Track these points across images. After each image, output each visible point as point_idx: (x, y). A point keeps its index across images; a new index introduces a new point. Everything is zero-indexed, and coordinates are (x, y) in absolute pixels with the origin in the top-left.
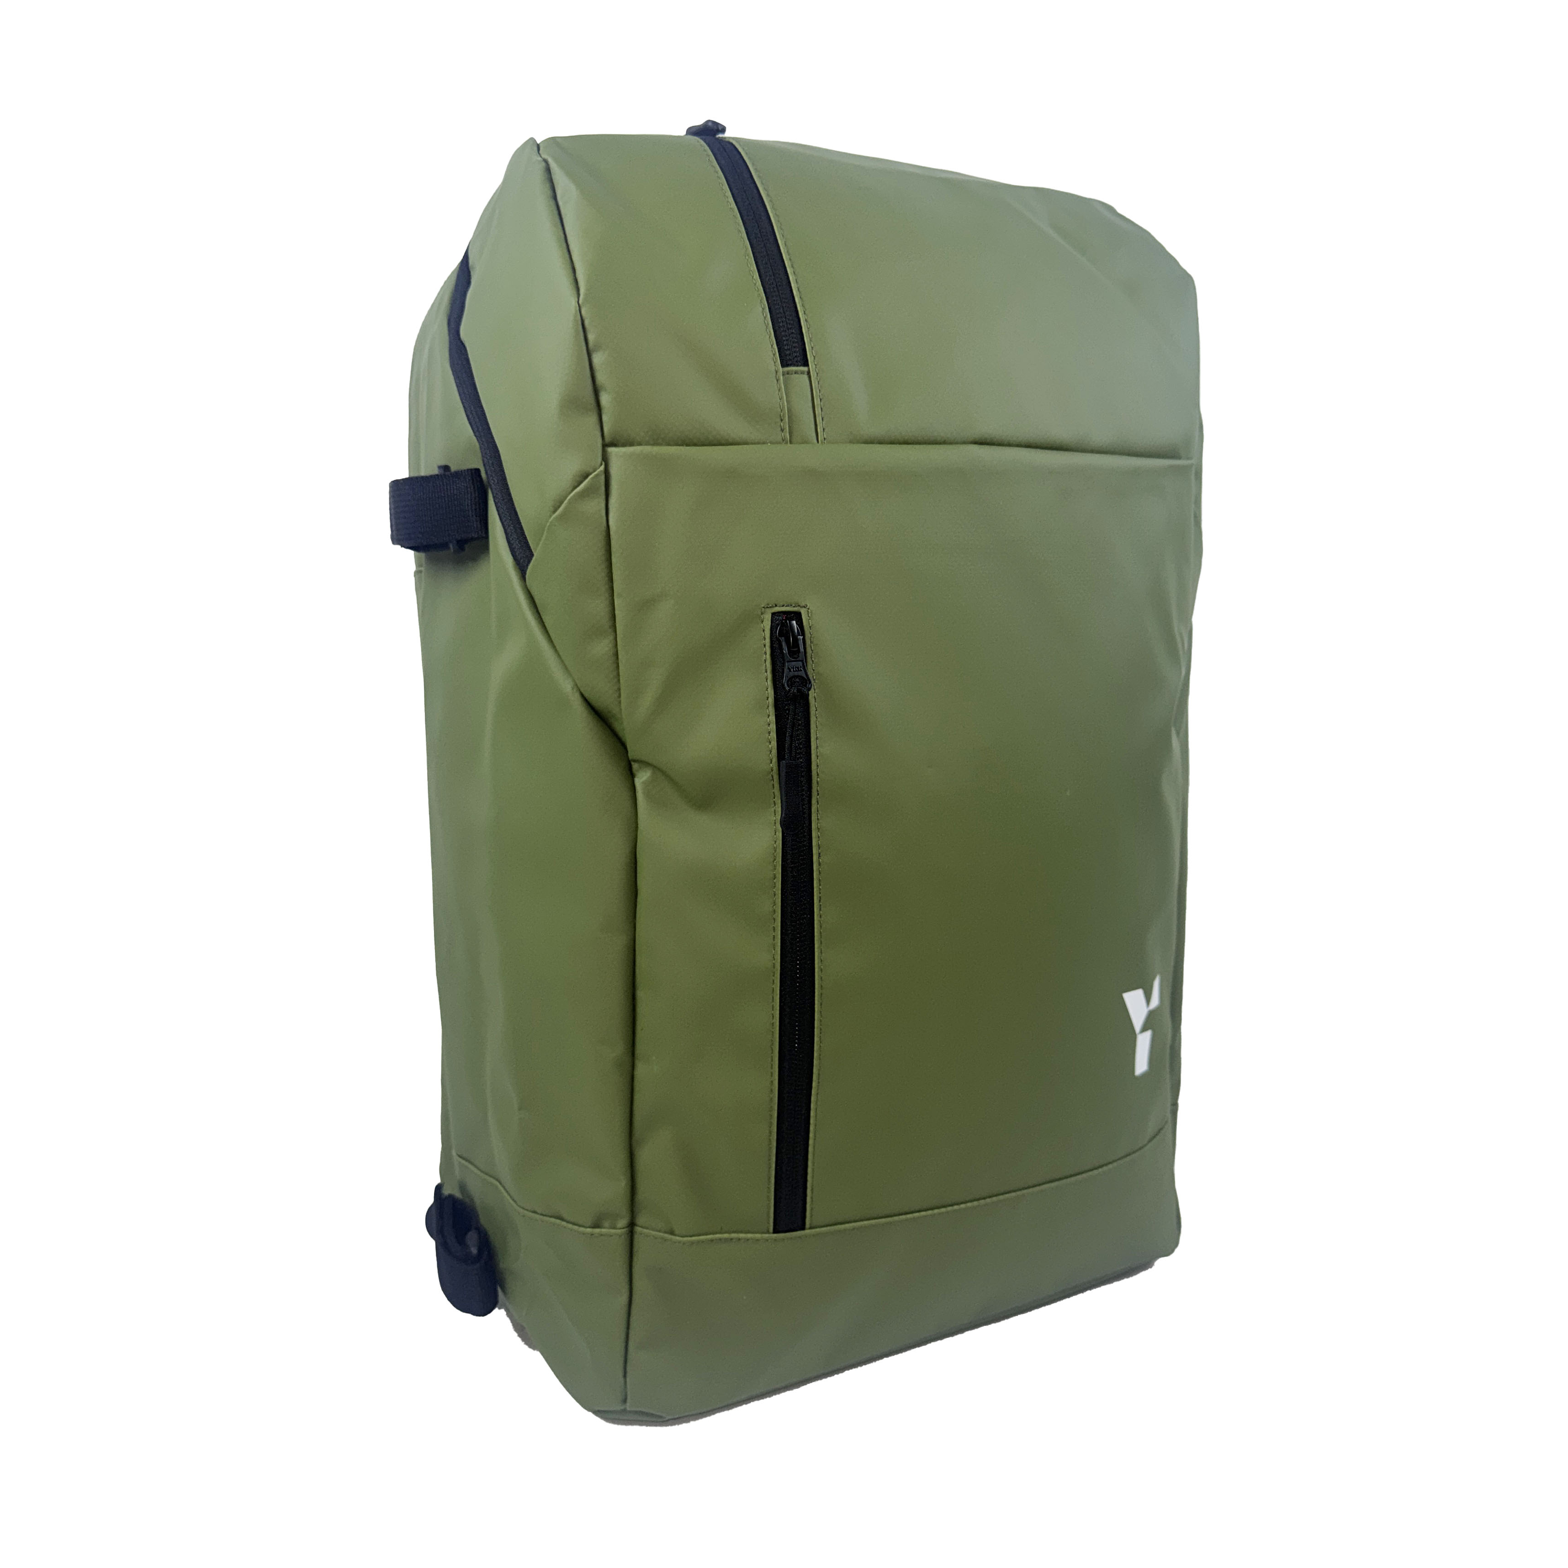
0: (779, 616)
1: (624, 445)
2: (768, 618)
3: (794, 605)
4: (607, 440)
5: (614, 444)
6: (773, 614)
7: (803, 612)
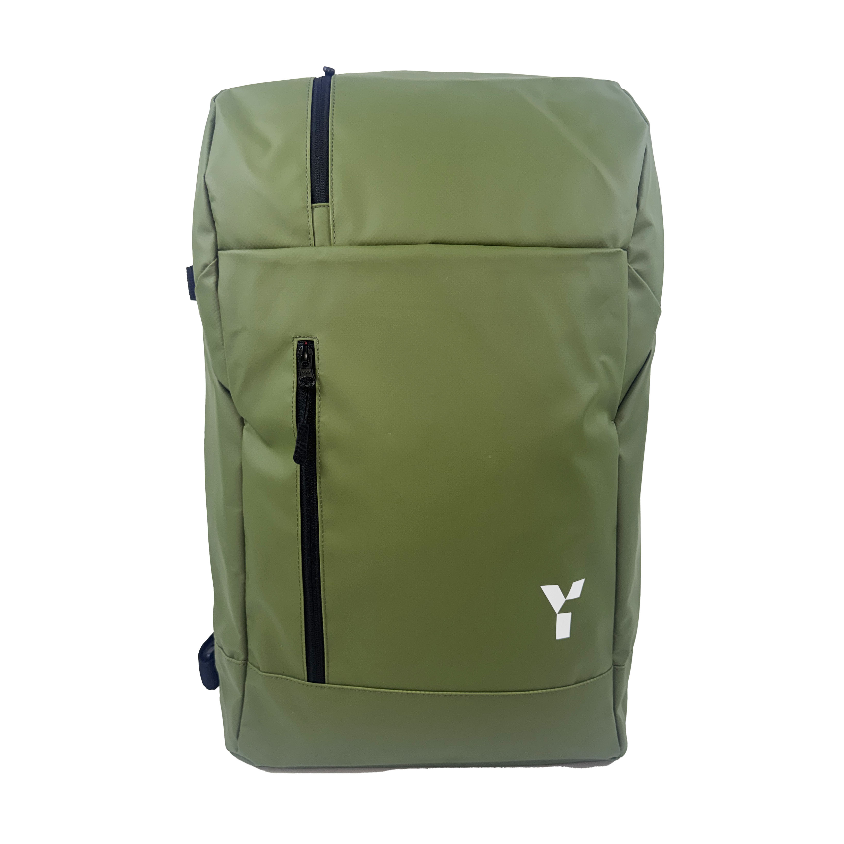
0: (302, 343)
1: (226, 250)
2: (295, 343)
3: (310, 337)
4: (219, 248)
5: (222, 249)
6: (299, 341)
7: (315, 340)
